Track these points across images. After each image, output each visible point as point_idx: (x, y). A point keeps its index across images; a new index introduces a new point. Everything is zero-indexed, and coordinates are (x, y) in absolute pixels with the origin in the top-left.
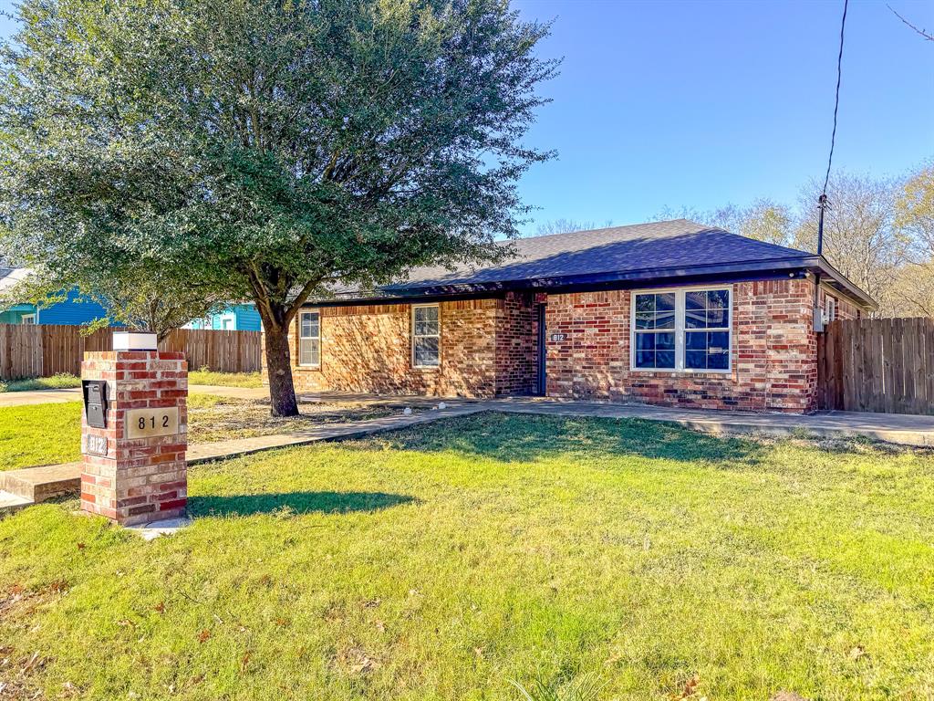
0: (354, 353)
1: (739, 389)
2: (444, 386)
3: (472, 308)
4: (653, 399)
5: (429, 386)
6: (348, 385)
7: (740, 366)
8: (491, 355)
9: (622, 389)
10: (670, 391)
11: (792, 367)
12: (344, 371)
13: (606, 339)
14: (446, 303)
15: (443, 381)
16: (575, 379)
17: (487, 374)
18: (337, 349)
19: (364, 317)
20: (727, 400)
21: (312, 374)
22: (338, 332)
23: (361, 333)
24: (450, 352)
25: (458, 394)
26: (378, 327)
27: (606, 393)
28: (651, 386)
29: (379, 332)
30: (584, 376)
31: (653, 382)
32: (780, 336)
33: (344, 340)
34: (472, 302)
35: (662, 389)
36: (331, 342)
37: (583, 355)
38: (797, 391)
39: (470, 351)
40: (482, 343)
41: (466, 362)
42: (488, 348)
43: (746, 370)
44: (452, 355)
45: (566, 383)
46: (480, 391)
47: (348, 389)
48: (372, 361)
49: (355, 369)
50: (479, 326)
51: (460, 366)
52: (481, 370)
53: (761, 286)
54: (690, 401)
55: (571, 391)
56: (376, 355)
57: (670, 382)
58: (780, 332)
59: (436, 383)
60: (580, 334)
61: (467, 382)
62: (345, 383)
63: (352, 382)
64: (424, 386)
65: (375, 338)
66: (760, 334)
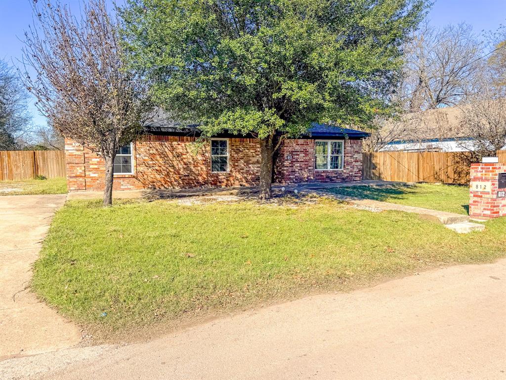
0: (167, 166)
1: (346, 175)
2: (232, 182)
3: (248, 142)
4: (323, 180)
5: (223, 182)
6: (162, 185)
7: (347, 167)
8: (259, 165)
9: (312, 178)
10: (328, 177)
11: (359, 167)
12: (158, 177)
13: (307, 158)
14: (233, 139)
15: (231, 179)
16: (296, 175)
17: (257, 174)
18: (151, 162)
19: (175, 143)
20: (343, 179)
21: (127, 180)
22: (151, 152)
23: (172, 153)
24: (236, 164)
25: (241, 185)
26: (186, 149)
27: (307, 179)
28: (322, 176)
29: (187, 152)
30: (299, 173)
31: (323, 174)
32: (357, 158)
33: (158, 157)
34: (248, 139)
35: (325, 177)
36: (146, 158)
37: (299, 165)
38: (360, 175)
39: (247, 163)
40: (254, 159)
41: (245, 169)
42: (258, 162)
43: (348, 169)
44: (237, 166)
45: (291, 176)
46: (253, 183)
47: (162, 188)
48: (182, 170)
49: (168, 175)
50: (252, 151)
51: (241, 171)
52: (254, 173)
53: (352, 141)
54: (333, 180)
55: (294, 180)
56: (185, 166)
57: (328, 174)
58: (357, 156)
59: (228, 180)
60: (298, 156)
61: (245, 178)
62: (160, 184)
63: (166, 183)
64: (220, 182)
65: (184, 156)
66: (351, 157)
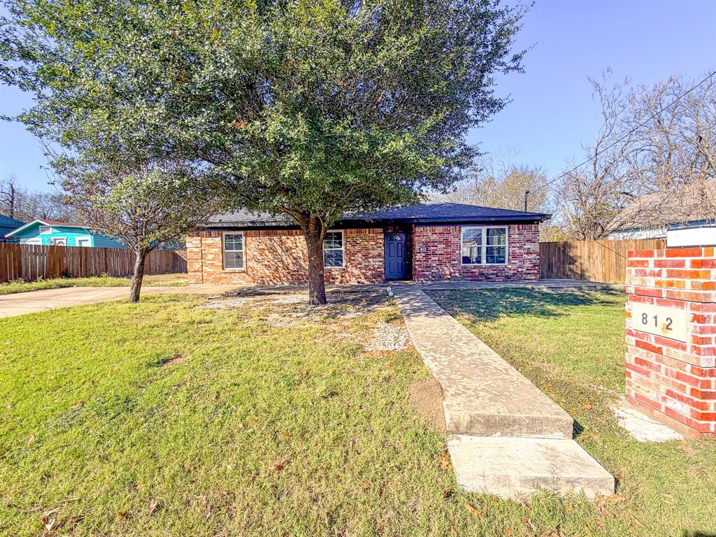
0: (276, 261)
1: (512, 272)
2: (348, 278)
3: (367, 233)
4: (474, 278)
5: (337, 278)
6: (271, 280)
7: (513, 262)
8: (381, 259)
9: (457, 275)
10: (482, 274)
11: (534, 261)
12: (267, 272)
13: (449, 250)
14: (349, 230)
15: (347, 275)
16: (433, 271)
17: (379, 270)
18: (260, 258)
19: (284, 237)
20: (507, 277)
21: (238, 275)
22: (261, 247)
23: (281, 248)
24: (353, 258)
25: (359, 282)
26: (296, 243)
27: (449, 277)
28: (473, 272)
29: (297, 247)
30: (437, 269)
31: (474, 270)
32: (529, 248)
33: (267, 252)
34: (367, 229)
35: (477, 274)
36: (256, 253)
37: (437, 258)
38: (536, 272)
39: (366, 257)
40: (376, 252)
41: (364, 264)
42: (379, 255)
43: (515, 263)
44: (354, 260)
45: (427, 273)
46: (374, 280)
47: (271, 283)
48: (291, 265)
49: (277, 270)
50: (372, 243)
51: (359, 266)
52: (374, 268)
53: (521, 226)
54: (490, 278)
55: (430, 277)
56: (294, 261)
57: (481, 270)
58: (529, 247)
59: (342, 276)
60: (435, 248)
61: (364, 274)
62: (268, 279)
63: (275, 279)
64: (333, 279)
65: (293, 251)
66: (520, 248)
